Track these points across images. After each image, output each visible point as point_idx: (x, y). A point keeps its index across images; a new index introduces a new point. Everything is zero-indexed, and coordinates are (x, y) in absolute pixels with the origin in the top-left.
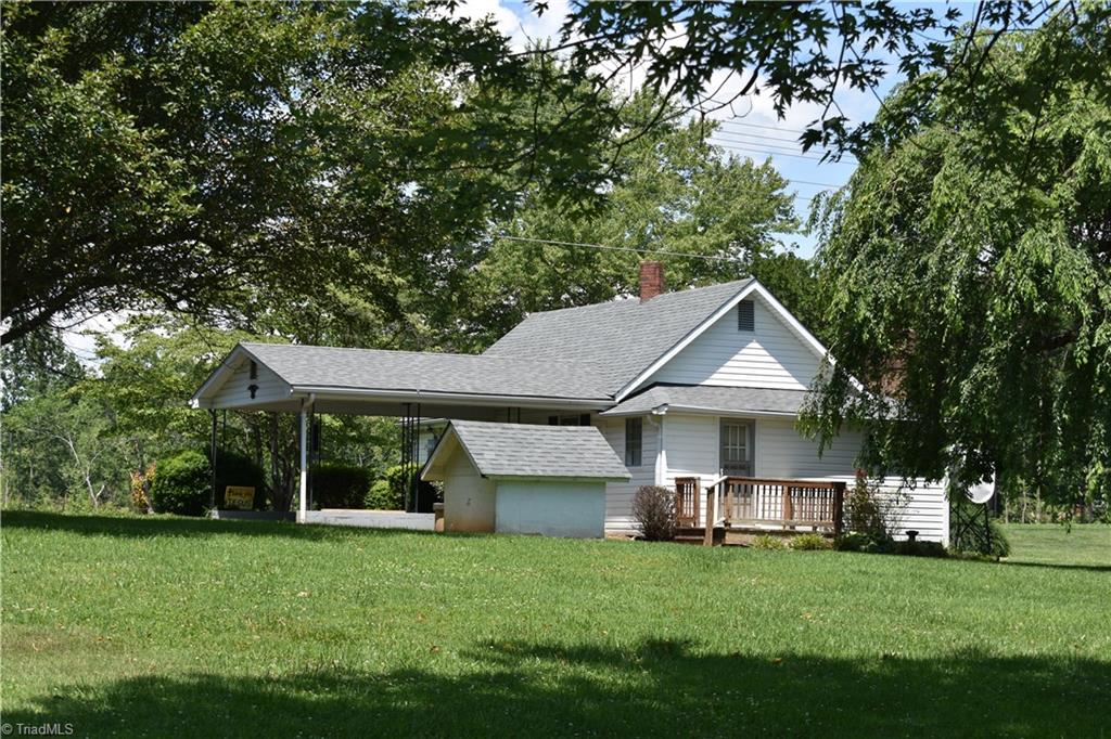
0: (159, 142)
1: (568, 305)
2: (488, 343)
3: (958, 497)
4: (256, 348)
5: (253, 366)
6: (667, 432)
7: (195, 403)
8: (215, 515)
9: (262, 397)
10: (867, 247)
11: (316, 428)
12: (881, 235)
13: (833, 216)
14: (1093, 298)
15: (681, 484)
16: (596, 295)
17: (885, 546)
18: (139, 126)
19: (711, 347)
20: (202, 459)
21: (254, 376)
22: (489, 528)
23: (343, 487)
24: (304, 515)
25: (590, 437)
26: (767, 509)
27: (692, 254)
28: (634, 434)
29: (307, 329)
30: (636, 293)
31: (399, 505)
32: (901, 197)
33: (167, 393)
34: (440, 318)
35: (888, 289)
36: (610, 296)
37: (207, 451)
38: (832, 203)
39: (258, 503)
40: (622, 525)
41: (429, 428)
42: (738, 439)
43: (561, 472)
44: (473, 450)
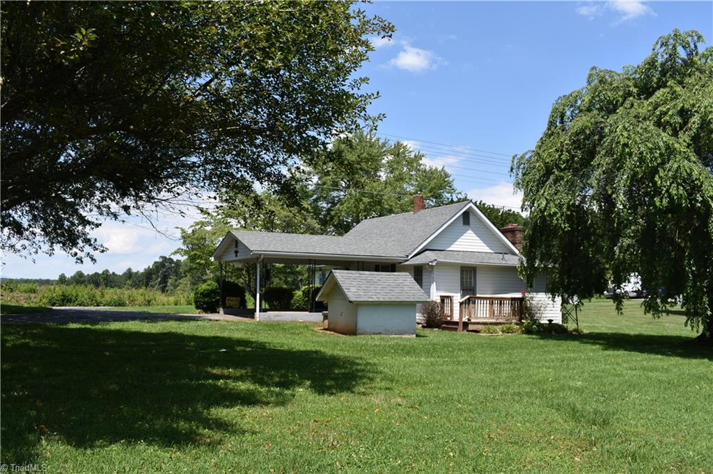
4: (237, 233)
5: (237, 243)
6: (436, 273)
7: (213, 259)
8: (221, 310)
9: (240, 257)
15: (443, 298)
17: (541, 330)
19: (451, 233)
20: (215, 284)
21: (236, 246)
22: (353, 331)
24: (258, 315)
25: (406, 278)
26: (483, 310)
28: (419, 273)
31: (306, 308)
37: (218, 281)
41: (320, 269)
42: (468, 276)
43: (393, 299)
44: (344, 287)
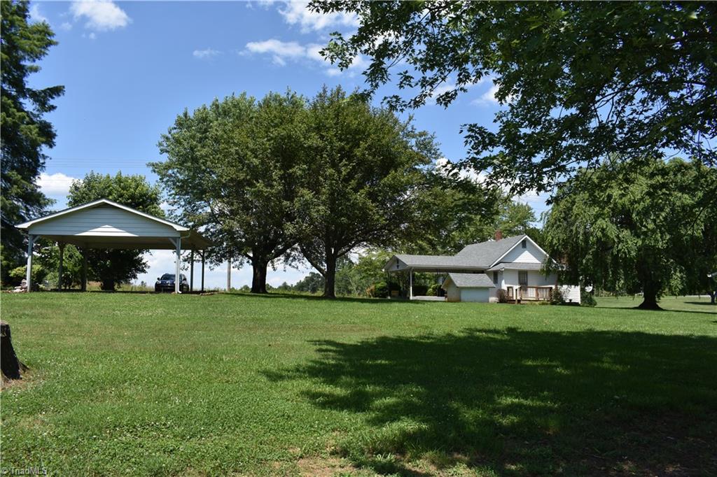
0: (377, 207)
1: (476, 243)
2: (456, 253)
3: (583, 290)
4: (398, 256)
5: (398, 260)
6: (504, 275)
7: (383, 270)
8: (389, 298)
9: (400, 268)
10: (555, 226)
11: (414, 275)
12: (560, 222)
13: (546, 218)
14: (617, 237)
15: (508, 288)
16: (483, 239)
17: (564, 303)
18: (372, 203)
19: (515, 253)
20: (386, 284)
21: (398, 263)
22: (459, 300)
23: (420, 290)
24: (411, 298)
25: (484, 276)
26: (531, 294)
27: (508, 228)
28: (496, 276)
29: (410, 252)
30: (494, 239)
31: (435, 295)
32: (565, 212)
33: (376, 268)
34: (443, 247)
35: (562, 236)
36: (487, 240)
37: (387, 282)
38: (546, 214)
39: (400, 295)
40: (493, 299)
41: (442, 275)
42: (523, 277)
43: (477, 286)
44: (454, 280)
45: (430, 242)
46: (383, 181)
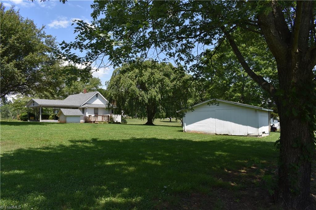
0: (21, 72)
1: (74, 94)
2: (64, 99)
3: (122, 117)
4: (33, 99)
5: (34, 102)
6: (87, 110)
7: (26, 106)
8: (29, 121)
9: (35, 106)
10: (112, 88)
11: (42, 109)
12: (114, 86)
13: (108, 84)
14: (139, 94)
15: (89, 116)
16: (78, 93)
17: (114, 123)
18: (18, 70)
19: (93, 99)
20: (27, 114)
21: (34, 103)
22: (65, 122)
23: (45, 117)
24: (41, 121)
25: (78, 110)
26: (100, 119)
27: (89, 88)
28: (83, 110)
29: (41, 97)
30: (83, 93)
31: (53, 119)
32: (116, 82)
33: (22, 105)
34: (58, 96)
35: (114, 92)
36: (79, 93)
37: (27, 113)
38: (108, 82)
39: (35, 119)
40: (82, 121)
41: (57, 109)
42: (96, 110)
43: (75, 115)
44: (63, 112)
45: (51, 93)
46: (25, 58)
